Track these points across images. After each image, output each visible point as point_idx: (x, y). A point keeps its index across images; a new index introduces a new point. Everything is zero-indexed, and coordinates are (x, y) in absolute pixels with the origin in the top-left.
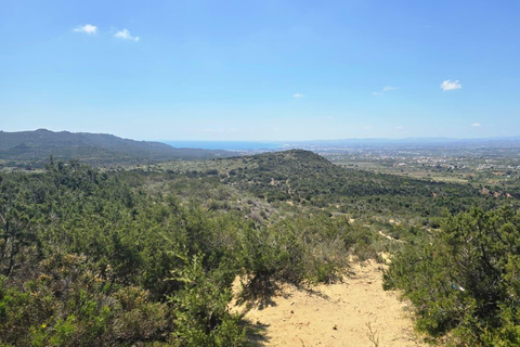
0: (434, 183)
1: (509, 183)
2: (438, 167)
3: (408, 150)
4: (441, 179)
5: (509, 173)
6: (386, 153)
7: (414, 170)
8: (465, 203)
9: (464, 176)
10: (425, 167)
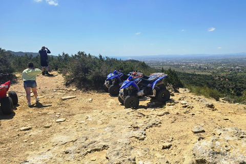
0: (196, 75)
1: (230, 74)
2: (200, 68)
3: (188, 60)
4: (199, 73)
5: (231, 70)
6: (177, 61)
7: (189, 69)
8: (202, 82)
9: (211, 72)
10: (194, 68)
